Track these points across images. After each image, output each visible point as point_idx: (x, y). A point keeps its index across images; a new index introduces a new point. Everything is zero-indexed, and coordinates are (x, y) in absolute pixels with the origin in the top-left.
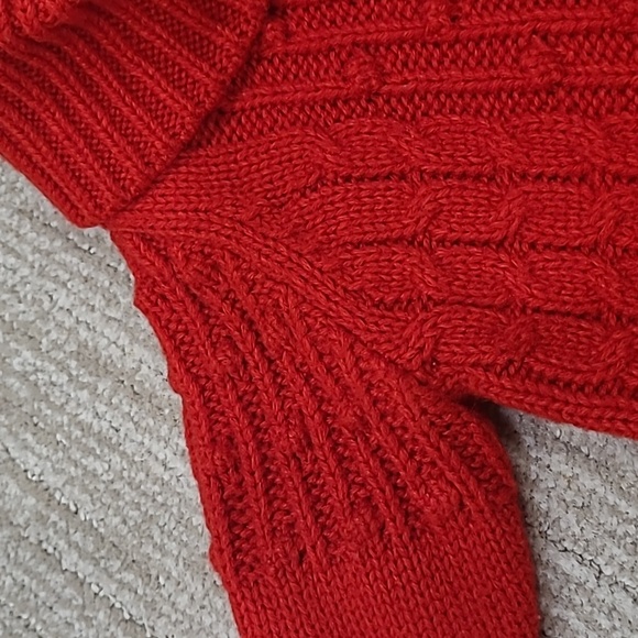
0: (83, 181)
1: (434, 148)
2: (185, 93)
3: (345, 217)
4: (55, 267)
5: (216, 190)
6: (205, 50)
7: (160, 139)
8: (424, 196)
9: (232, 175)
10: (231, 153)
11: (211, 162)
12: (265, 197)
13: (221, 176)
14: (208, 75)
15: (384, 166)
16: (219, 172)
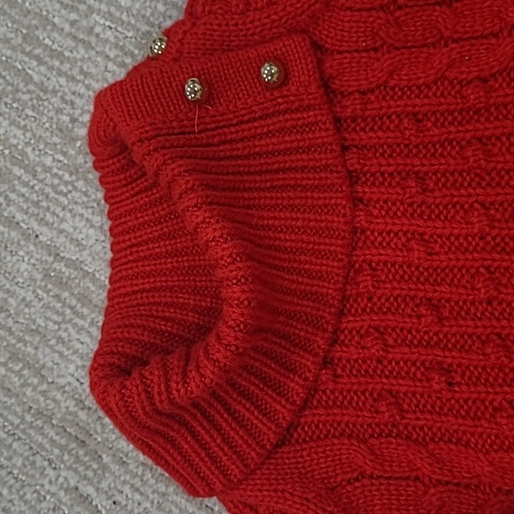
0: (202, 475)
1: (439, 464)
2: (270, 418)
3: (379, 502)
4: (169, 504)
5: (289, 476)
6: (282, 389)
7: (254, 450)
8: (433, 495)
9: (300, 466)
10: (298, 451)
11: (285, 456)
12: (323, 482)
13: (292, 466)
14: (284, 407)
15: (405, 472)
16: (291, 463)
